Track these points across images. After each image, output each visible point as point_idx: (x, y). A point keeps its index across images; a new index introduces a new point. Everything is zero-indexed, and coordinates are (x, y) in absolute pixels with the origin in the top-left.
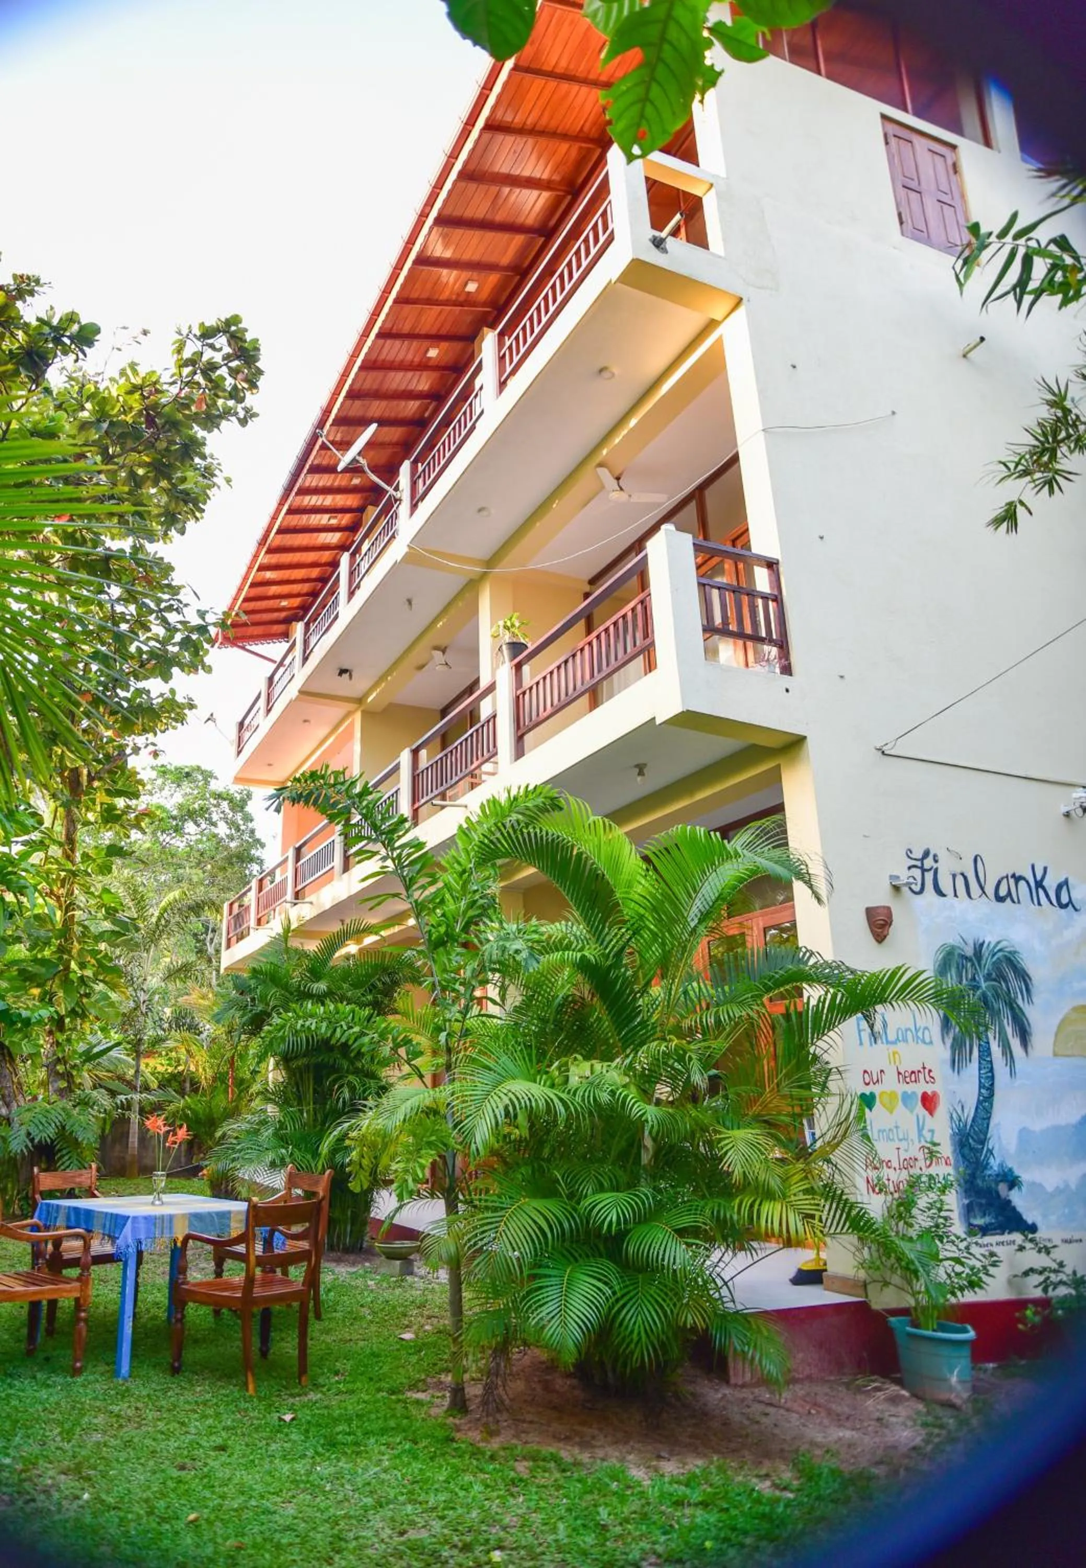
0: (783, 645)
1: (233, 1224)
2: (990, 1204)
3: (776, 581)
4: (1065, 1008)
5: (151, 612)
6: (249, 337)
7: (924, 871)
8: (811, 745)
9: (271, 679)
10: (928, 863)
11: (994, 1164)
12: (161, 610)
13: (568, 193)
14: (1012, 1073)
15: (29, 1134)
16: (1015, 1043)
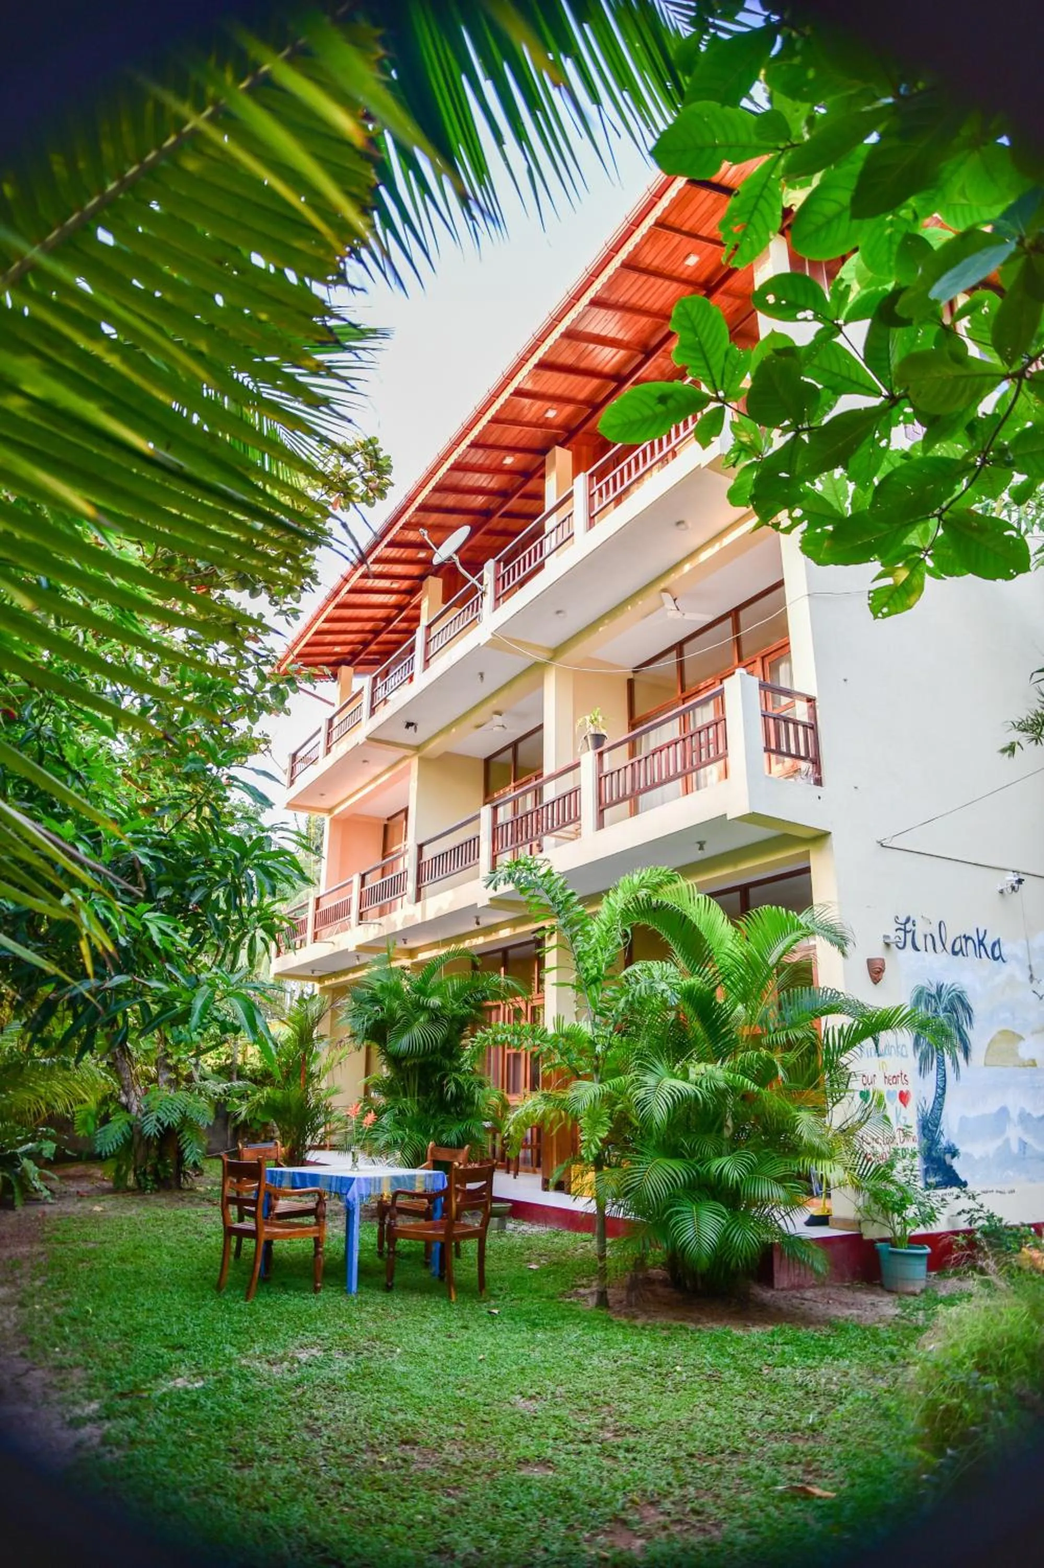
0: (816, 762)
1: (417, 1184)
2: (939, 1169)
3: (813, 715)
4: (994, 1031)
5: (250, 664)
6: (382, 455)
7: (906, 932)
8: (834, 840)
9: (331, 721)
10: (909, 926)
11: (944, 1142)
12: (258, 664)
13: (642, 353)
14: (958, 1077)
15: (158, 1119)
16: (960, 1056)
